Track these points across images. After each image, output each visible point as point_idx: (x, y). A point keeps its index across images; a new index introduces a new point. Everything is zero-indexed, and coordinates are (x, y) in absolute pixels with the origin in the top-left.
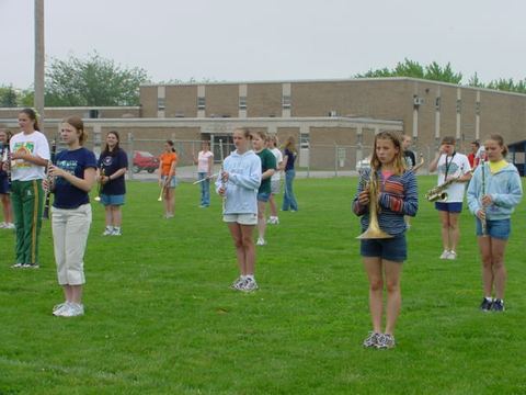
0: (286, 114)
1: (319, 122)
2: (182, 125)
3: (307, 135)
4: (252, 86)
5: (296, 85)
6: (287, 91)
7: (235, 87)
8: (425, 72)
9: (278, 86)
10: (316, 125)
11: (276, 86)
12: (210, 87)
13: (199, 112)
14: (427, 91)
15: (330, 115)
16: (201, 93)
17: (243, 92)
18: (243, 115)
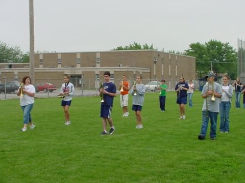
0: (98, 66)
3: (113, 75)
5: (102, 53)
6: (98, 56)
7: (75, 54)
8: (142, 47)
9: (94, 54)
10: (117, 70)
11: (93, 54)
13: (59, 65)
14: (159, 55)
15: (120, 66)
16: (59, 57)
17: (78, 56)
18: (78, 66)
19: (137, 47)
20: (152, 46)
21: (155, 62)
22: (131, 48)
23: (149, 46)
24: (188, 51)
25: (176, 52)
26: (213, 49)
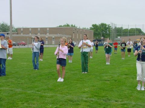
0: (48, 34)
1: (56, 35)
2: (28, 36)
3: (54, 38)
4: (41, 28)
5: (50, 28)
6: (48, 29)
7: (37, 28)
8: (70, 26)
9: (46, 28)
10: (56, 36)
12: (32, 29)
13: (30, 34)
15: (57, 34)
16: (30, 30)
17: (39, 30)
18: (39, 34)
19: (68, 25)
20: (75, 25)
21: (74, 33)
22: (65, 26)
23: (74, 25)
24: (91, 28)
25: (86, 28)
26: (102, 27)
